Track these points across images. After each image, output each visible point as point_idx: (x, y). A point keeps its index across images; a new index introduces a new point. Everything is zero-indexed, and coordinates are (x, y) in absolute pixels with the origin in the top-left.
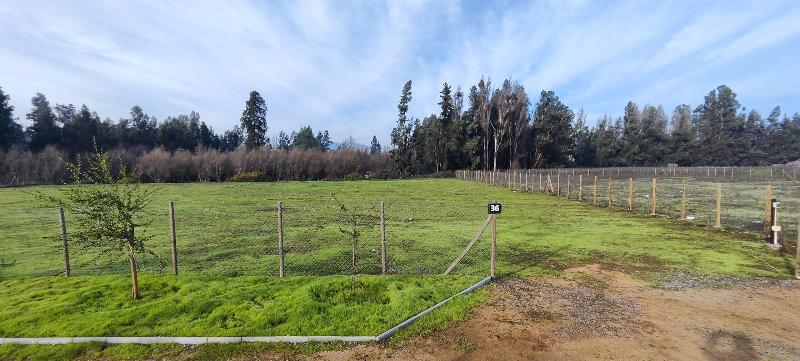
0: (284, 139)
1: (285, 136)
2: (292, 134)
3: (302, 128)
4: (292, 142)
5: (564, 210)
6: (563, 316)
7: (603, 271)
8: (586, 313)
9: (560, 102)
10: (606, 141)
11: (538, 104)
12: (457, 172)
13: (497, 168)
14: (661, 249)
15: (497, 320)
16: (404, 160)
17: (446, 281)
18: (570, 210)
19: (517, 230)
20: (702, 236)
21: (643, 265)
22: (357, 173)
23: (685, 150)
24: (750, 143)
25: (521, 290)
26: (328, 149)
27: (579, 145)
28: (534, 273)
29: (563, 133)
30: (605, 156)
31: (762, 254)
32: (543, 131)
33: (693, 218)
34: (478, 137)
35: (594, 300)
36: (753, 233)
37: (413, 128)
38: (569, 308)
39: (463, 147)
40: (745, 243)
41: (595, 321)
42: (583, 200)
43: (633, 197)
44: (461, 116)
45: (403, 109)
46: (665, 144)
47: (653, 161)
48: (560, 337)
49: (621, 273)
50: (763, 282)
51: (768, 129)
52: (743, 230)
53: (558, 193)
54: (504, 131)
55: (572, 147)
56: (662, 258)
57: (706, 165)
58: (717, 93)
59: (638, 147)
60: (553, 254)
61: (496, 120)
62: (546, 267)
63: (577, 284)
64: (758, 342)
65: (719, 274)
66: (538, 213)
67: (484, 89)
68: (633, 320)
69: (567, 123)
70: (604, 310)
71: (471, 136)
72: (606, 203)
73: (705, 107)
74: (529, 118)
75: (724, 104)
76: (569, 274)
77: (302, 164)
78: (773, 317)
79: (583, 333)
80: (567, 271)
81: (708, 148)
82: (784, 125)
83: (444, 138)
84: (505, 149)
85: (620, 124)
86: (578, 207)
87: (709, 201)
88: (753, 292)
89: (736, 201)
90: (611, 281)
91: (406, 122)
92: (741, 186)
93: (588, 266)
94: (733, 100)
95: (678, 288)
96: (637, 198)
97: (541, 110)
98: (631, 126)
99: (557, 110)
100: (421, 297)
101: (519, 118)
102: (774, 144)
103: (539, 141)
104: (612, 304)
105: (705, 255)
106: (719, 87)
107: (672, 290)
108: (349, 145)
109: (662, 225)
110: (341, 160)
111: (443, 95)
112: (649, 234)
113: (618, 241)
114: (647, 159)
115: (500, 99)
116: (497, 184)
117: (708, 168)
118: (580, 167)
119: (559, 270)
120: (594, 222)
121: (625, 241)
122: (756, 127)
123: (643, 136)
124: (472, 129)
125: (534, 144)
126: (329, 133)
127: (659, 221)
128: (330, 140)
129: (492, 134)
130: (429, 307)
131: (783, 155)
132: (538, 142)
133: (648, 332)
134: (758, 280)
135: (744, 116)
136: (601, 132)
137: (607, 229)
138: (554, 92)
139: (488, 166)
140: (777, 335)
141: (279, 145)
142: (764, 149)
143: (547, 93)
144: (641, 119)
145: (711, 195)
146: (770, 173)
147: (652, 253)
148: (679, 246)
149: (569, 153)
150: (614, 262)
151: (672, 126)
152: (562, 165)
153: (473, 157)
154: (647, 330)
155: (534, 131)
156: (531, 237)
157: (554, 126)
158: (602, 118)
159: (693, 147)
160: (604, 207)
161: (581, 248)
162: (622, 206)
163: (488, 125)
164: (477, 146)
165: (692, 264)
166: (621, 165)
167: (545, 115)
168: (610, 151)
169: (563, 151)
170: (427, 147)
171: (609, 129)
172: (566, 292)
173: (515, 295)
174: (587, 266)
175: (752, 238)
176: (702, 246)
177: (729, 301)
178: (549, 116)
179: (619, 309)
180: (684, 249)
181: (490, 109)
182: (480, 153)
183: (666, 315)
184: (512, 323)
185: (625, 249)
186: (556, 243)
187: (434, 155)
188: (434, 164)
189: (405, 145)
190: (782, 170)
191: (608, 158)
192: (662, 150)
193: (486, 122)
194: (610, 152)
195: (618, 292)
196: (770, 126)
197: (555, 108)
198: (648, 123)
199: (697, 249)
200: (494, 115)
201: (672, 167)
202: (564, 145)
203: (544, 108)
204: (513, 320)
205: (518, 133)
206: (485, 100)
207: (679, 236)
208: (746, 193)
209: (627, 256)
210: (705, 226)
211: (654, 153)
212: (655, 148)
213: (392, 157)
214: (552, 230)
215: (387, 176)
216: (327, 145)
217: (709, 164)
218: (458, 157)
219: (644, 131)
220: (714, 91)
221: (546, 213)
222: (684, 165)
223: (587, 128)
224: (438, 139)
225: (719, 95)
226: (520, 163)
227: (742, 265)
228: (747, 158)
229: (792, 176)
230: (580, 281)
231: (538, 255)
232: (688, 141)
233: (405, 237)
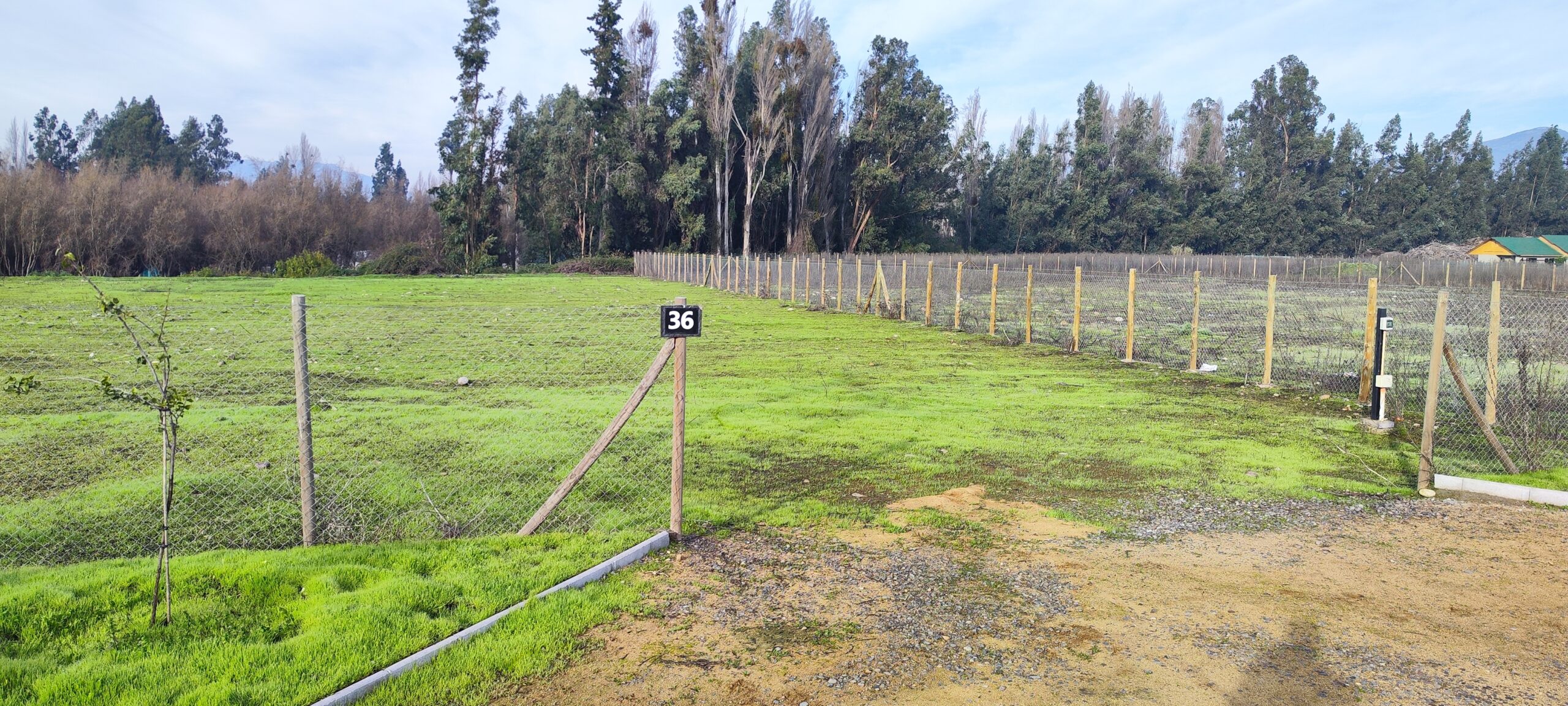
0: (55, 137)
1: (59, 127)
2: (85, 122)
3: (122, 103)
4: (83, 147)
5: (913, 354)
6: (859, 632)
7: (991, 504)
8: (926, 618)
9: (920, 72)
10: (1032, 186)
11: (864, 74)
12: (639, 258)
13: (753, 249)
14: (1138, 441)
15: (659, 659)
16: (478, 217)
17: (520, 554)
18: (927, 353)
19: (780, 405)
20: (1231, 407)
21: (1090, 483)
22: (319, 255)
23: (1209, 213)
24: (1340, 201)
25: (755, 566)
26: (222, 177)
27: (966, 195)
28: (802, 516)
29: (926, 159)
30: (1029, 225)
31: (1354, 444)
32: (875, 149)
33: (1215, 367)
34: (701, 160)
35: (953, 581)
36: (1338, 398)
37: (507, 122)
38: (882, 607)
39: (658, 185)
40: (1321, 421)
41: (946, 638)
42: (964, 329)
43: (1086, 320)
44: (651, 93)
45: (473, 62)
46: (1166, 197)
47: (1138, 240)
48: (841, 692)
49: (1036, 506)
50: (1352, 508)
51: (1376, 170)
52: (1318, 391)
53: (903, 310)
54: (772, 145)
55: (950, 198)
56: (1136, 462)
57: (1251, 251)
58: (1279, 74)
59: (1105, 201)
60: (864, 464)
61: (750, 113)
62: (841, 499)
63: (916, 539)
64: (1336, 654)
65: (1261, 494)
66: (841, 359)
67: (718, 17)
68: (1049, 625)
69: (937, 131)
70: (976, 604)
71: (681, 156)
72: (1019, 335)
73: (1253, 108)
74: (840, 112)
75: (1293, 102)
76: (897, 515)
77: (120, 220)
78: (1370, 590)
79: (907, 675)
80: (894, 505)
81: (1257, 210)
82: (1406, 160)
83: (601, 157)
84: (774, 196)
85: (1067, 139)
86: (948, 345)
87: (1253, 330)
88: (1332, 533)
89: (1306, 330)
90: (1005, 526)
91: (481, 101)
92: (1320, 299)
93: (954, 490)
94: (1311, 94)
95: (1166, 536)
96: (1094, 325)
97: (871, 90)
98: (1090, 148)
99: (914, 94)
100: (418, 608)
101: (813, 109)
102: (1387, 205)
103: (865, 176)
104: (1000, 586)
105: (1234, 453)
106: (1282, 60)
107: (1153, 539)
108: (299, 167)
109: (1145, 385)
110: (263, 213)
111: (597, 27)
112: (1111, 406)
113: (1036, 426)
114: (1126, 234)
115: (763, 51)
116: (746, 291)
117: (1254, 259)
118: (966, 251)
119: (872, 505)
120: (983, 381)
121: (1053, 425)
122: (1354, 163)
123: (1118, 174)
124: (683, 135)
125: (851, 187)
126: (225, 125)
127: (1140, 376)
128: (229, 148)
129: (739, 154)
130: (435, 639)
131: (1401, 231)
132: (862, 181)
133: (1081, 655)
134: (1342, 503)
135: (1331, 134)
136: (1020, 160)
137: (1013, 397)
138: (907, 44)
139: (726, 243)
140: (1377, 632)
141: (35, 155)
142: (1367, 216)
143: (887, 42)
144: (1116, 130)
145: (1257, 316)
146: (1377, 270)
147: (1113, 453)
148: (1178, 433)
149: (940, 215)
150: (1019, 479)
151: (1183, 152)
152: (923, 245)
153: (685, 216)
154: (1079, 650)
155: (854, 150)
156: (812, 422)
157: (903, 138)
158: (1025, 124)
159: (1224, 206)
160: (1014, 345)
161: (940, 444)
162: (1057, 341)
163: (727, 125)
164: (696, 186)
165: (1205, 475)
166: (1065, 248)
167: (883, 105)
168: (1041, 209)
169: (925, 207)
170: (550, 181)
171: (1040, 152)
172: (884, 563)
173: (733, 581)
174: (949, 492)
175: (1335, 409)
176: (1230, 432)
177: (1278, 559)
178: (891, 110)
179: (1016, 599)
180: (1190, 439)
181: (734, 80)
182: (704, 204)
183: (1132, 604)
184: (704, 664)
185: (1050, 445)
186: (877, 435)
187: (573, 207)
188: (570, 234)
189: (481, 171)
190: (1399, 263)
191: (1034, 228)
192: (1160, 212)
193: (722, 116)
194: (1042, 214)
195: (1021, 554)
196: (1382, 160)
197: (908, 88)
198: (1131, 139)
199: (1219, 438)
200: (746, 98)
201: (1181, 254)
202: (928, 191)
203: (879, 85)
204: (711, 656)
205: (809, 154)
206: (720, 50)
207: (1180, 410)
208: (1327, 312)
209: (1053, 462)
210: (1239, 385)
211: (1141, 217)
212: (1144, 205)
213: (437, 207)
214: (872, 402)
215: (420, 263)
216: (219, 164)
217: (1259, 249)
218: (642, 216)
219: (1122, 162)
220: (1273, 70)
221: (865, 360)
222: (1206, 251)
223: (986, 146)
224: (584, 161)
225: (1283, 79)
226: (814, 235)
227: (1311, 472)
228: (1334, 235)
229: (1419, 278)
230: (925, 532)
231: (823, 468)
232: (1216, 190)
233: (428, 435)
